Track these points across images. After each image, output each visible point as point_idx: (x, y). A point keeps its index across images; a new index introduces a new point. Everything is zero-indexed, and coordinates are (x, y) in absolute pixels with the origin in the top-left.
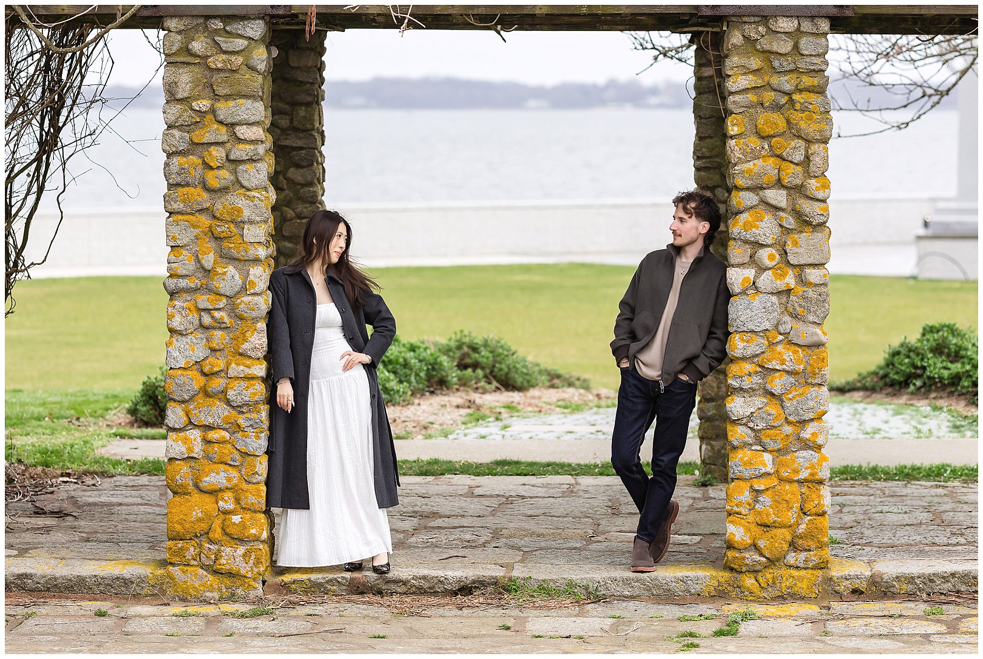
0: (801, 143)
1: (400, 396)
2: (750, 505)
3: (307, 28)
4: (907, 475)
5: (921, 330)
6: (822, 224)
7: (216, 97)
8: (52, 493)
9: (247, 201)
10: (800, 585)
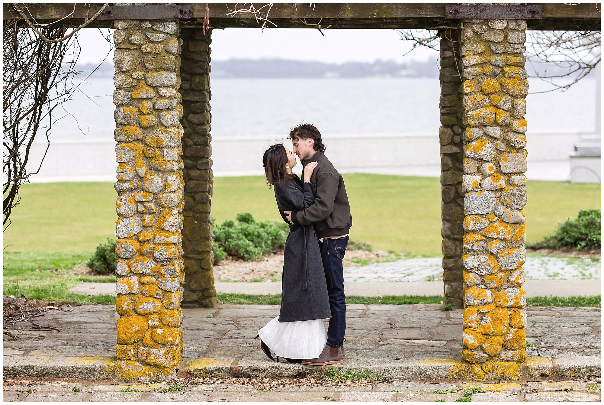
0: (509, 98)
1: (256, 256)
2: (478, 322)
3: (204, 27)
4: (576, 303)
5: (578, 214)
6: (522, 148)
7: (147, 70)
8: (43, 315)
9: (166, 134)
10: (508, 371)
